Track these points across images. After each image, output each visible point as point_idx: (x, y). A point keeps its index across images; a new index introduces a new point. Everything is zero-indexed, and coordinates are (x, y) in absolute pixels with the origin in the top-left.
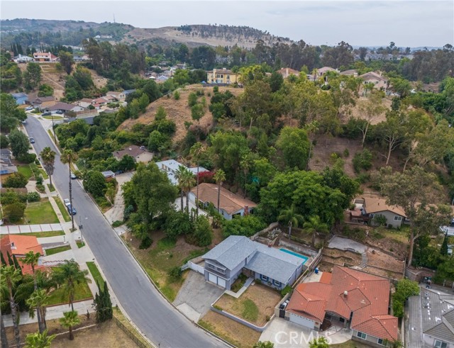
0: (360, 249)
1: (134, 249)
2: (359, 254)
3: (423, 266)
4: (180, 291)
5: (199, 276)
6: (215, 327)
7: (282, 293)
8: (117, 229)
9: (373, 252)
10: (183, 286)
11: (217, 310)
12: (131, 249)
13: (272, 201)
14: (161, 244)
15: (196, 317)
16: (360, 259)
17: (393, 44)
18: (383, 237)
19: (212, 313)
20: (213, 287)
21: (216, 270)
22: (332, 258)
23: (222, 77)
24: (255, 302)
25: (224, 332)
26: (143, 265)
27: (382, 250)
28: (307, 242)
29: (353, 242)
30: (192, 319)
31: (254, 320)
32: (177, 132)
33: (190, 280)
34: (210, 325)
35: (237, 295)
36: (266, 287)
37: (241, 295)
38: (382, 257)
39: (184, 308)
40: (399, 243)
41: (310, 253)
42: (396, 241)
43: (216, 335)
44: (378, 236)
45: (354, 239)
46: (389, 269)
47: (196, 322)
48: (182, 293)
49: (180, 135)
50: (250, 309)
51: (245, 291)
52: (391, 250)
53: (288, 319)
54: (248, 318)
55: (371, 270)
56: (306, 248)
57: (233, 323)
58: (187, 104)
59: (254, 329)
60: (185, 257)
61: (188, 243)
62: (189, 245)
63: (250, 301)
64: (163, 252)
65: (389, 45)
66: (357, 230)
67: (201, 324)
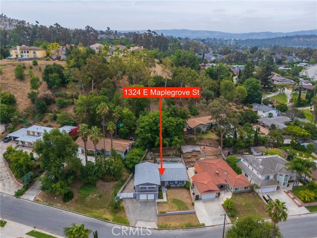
0: (198, 148)
1: (59, 205)
2: (199, 151)
3: (227, 147)
4: (128, 215)
5: (130, 200)
6: (170, 224)
7: (187, 187)
8: (24, 197)
9: (204, 148)
10: (126, 211)
11: (163, 214)
12: (57, 206)
13: (147, 135)
14: (82, 192)
15: (154, 225)
16: (201, 154)
17: (109, 29)
18: (203, 139)
19: (160, 217)
20: (146, 202)
21: (147, 189)
22: (189, 158)
23: (28, 52)
24: (178, 198)
25: (178, 224)
26: (80, 212)
27: (206, 146)
28: (171, 154)
29: (191, 146)
30: (153, 228)
31: (187, 208)
32: (17, 102)
33: (127, 205)
34: (166, 225)
35: (165, 200)
36: (174, 188)
37: (167, 199)
38: (208, 149)
39: (140, 224)
40: (212, 139)
41: (177, 160)
42: (210, 139)
43: (175, 228)
44: (201, 139)
45: (191, 145)
46: (215, 154)
47: (157, 228)
48: (130, 216)
49: (22, 104)
50: (179, 204)
51: (167, 195)
52: (210, 144)
53: (201, 199)
54: (183, 209)
55: (209, 157)
56: (173, 157)
57: (177, 216)
58: (14, 77)
59: (191, 213)
60: (112, 192)
61: (108, 182)
62: (109, 183)
63: (175, 199)
64: (90, 196)
65: (107, 29)
66: (190, 139)
67: (161, 228)
